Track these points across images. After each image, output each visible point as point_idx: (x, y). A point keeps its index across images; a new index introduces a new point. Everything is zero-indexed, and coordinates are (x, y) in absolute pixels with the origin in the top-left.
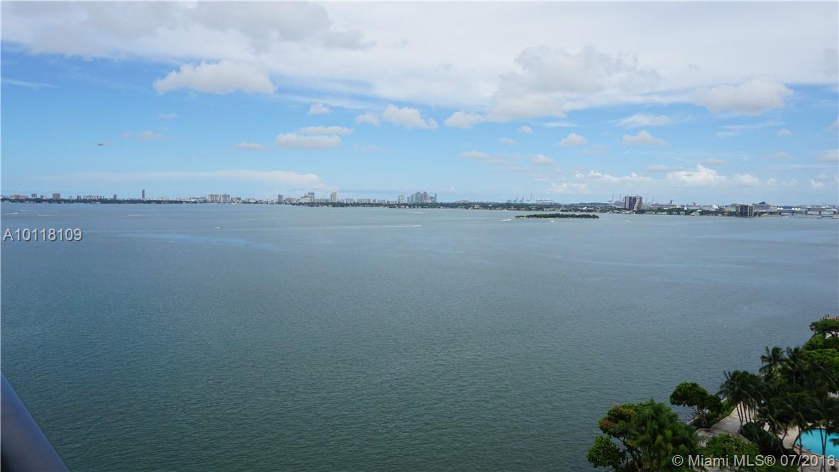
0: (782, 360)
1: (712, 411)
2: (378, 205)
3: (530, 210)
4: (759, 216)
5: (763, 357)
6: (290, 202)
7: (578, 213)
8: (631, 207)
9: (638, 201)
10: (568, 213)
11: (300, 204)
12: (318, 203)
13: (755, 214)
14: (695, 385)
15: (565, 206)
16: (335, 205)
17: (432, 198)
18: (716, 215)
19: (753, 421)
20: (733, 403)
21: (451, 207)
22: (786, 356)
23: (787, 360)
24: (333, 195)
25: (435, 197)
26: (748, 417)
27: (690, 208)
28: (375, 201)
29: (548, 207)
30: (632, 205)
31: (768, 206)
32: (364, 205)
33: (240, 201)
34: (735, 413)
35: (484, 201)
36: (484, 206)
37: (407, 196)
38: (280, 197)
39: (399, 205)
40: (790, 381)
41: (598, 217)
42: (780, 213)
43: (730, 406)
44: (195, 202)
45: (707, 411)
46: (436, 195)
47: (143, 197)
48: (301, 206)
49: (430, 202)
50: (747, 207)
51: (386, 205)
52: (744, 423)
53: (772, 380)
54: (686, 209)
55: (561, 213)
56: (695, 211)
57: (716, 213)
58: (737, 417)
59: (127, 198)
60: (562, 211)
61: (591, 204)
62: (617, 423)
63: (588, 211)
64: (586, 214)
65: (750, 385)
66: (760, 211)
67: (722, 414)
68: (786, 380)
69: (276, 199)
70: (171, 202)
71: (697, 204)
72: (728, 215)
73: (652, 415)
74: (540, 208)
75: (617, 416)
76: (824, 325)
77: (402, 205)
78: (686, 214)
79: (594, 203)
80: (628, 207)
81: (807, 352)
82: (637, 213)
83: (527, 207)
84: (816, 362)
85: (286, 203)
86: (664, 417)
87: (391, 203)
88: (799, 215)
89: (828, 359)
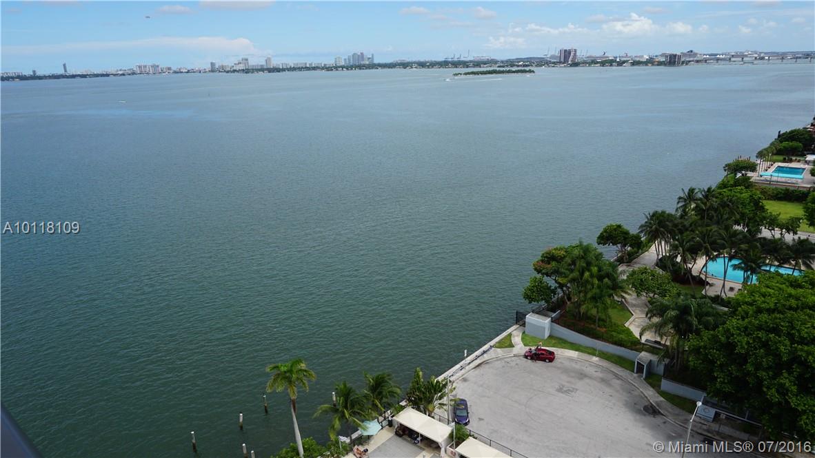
0: (696, 200)
1: (633, 248)
2: (314, 68)
3: (468, 67)
4: (687, 64)
5: (680, 198)
6: (223, 70)
7: (514, 69)
8: (566, 61)
9: (572, 54)
10: (504, 69)
11: (234, 71)
12: (253, 69)
13: (683, 62)
14: (619, 226)
15: (502, 62)
16: (271, 70)
17: (369, 58)
18: (647, 65)
19: (668, 254)
20: (652, 239)
21: (389, 68)
22: (700, 195)
23: (700, 199)
24: (268, 60)
25: (373, 57)
26: (664, 251)
27: (622, 59)
28: (312, 64)
29: (485, 63)
30: (567, 59)
31: (696, 54)
32: (300, 69)
33: (171, 71)
34: (653, 248)
35: (422, 60)
36: (422, 65)
37: (343, 58)
38: (212, 64)
39: (336, 68)
40: (703, 218)
41: (533, 72)
42: (706, 61)
43: (649, 242)
44: (123, 75)
45: (629, 248)
46: (373, 55)
47: (66, 71)
48: (236, 73)
49: (367, 63)
50: (675, 56)
51: (323, 68)
52: (660, 256)
53: (686, 217)
54: (618, 60)
55: (498, 69)
56: (627, 61)
57: (646, 63)
58: (655, 252)
59: (47, 73)
60: (498, 67)
61: (527, 58)
62: (549, 264)
63: (524, 66)
64: (523, 69)
65: (667, 223)
66: (688, 59)
67: (642, 250)
69: (208, 67)
70: (97, 75)
71: (629, 55)
72: (658, 65)
73: (581, 255)
74: (477, 64)
75: (549, 258)
76: (737, 166)
77: (340, 67)
78: (618, 65)
79: (531, 58)
80: (562, 60)
81: (719, 191)
82: (571, 66)
83: (465, 64)
84: (725, 199)
85: (220, 71)
86: (591, 256)
87: (327, 66)
88: (723, 62)
89: (736, 196)
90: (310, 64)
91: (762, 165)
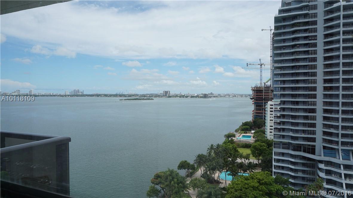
2: (54, 96)
3: (126, 97)
4: (210, 98)
5: (208, 149)
7: (145, 98)
9: (168, 93)
10: (141, 98)
12: (22, 95)
13: (209, 97)
14: (186, 161)
15: (140, 95)
17: (81, 92)
18: (196, 98)
19: (205, 171)
20: (199, 166)
21: (91, 96)
24: (30, 92)
25: (83, 92)
27: (188, 95)
28: (53, 94)
29: (133, 95)
30: (166, 94)
31: (213, 94)
32: (47, 96)
34: (200, 170)
35: (106, 93)
36: (106, 95)
37: (69, 91)
39: (65, 96)
42: (217, 96)
45: (191, 171)
46: (83, 91)
49: (81, 94)
50: (206, 94)
51: (59, 96)
52: (202, 173)
53: (211, 156)
54: (186, 95)
55: (139, 98)
56: (189, 96)
58: (200, 172)
60: (139, 97)
61: (151, 94)
62: (157, 179)
64: (149, 98)
66: (211, 96)
67: (196, 171)
68: (216, 156)
71: (190, 94)
72: (200, 98)
73: (170, 174)
74: (130, 96)
75: (157, 176)
76: (229, 135)
77: (67, 95)
78: (186, 97)
79: (152, 94)
80: (165, 95)
82: (168, 97)
83: (125, 96)
84: (224, 148)
86: (174, 175)
87: (61, 95)
88: (223, 97)
89: (228, 147)
90: (52, 94)
91: (237, 135)
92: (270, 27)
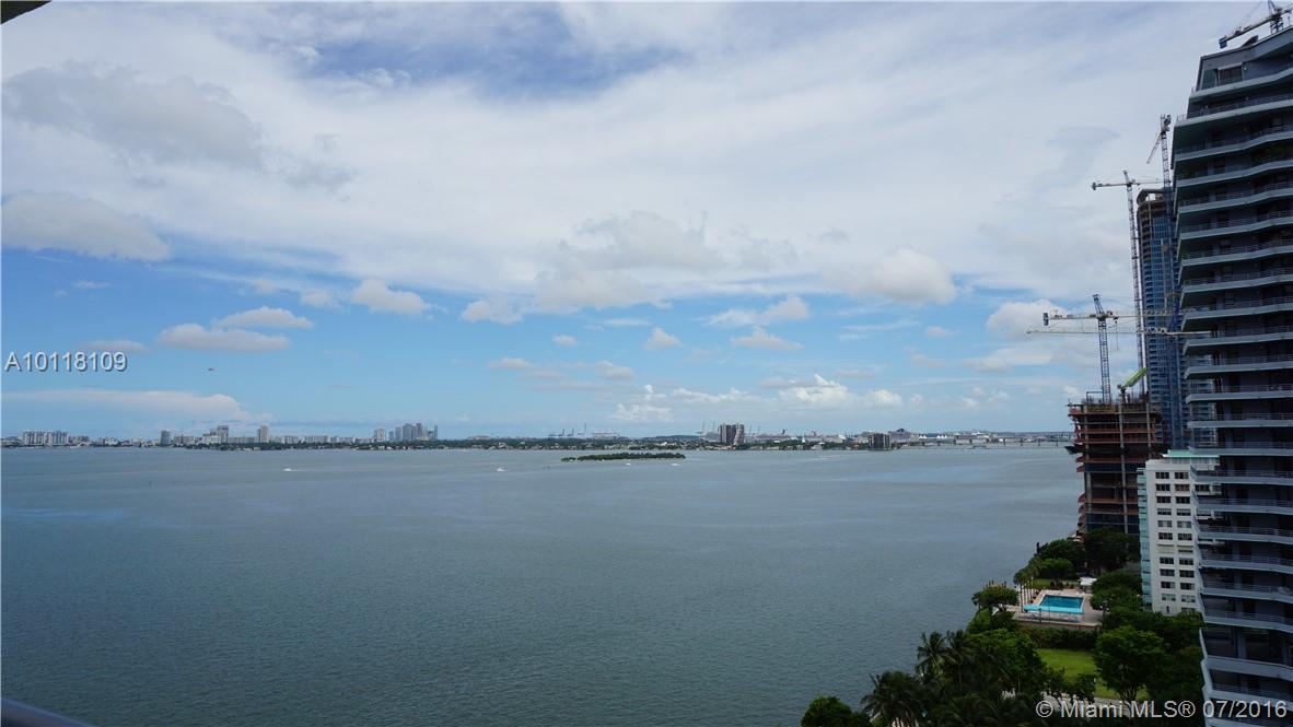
0: (943, 651)
2: (339, 446)
3: (584, 448)
4: (899, 447)
5: (920, 649)
6: (183, 443)
7: (655, 452)
8: (729, 441)
9: (738, 432)
10: (640, 452)
11: (202, 446)
12: (234, 444)
13: (893, 445)
14: (834, 700)
15: (636, 441)
16: (264, 447)
17: (430, 432)
18: (844, 448)
20: (888, 721)
21: (461, 447)
22: (947, 644)
23: (949, 651)
24: (262, 431)
25: (436, 431)
27: (810, 440)
28: (335, 438)
29: (610, 443)
30: (731, 438)
31: (908, 435)
32: (315, 446)
33: (88, 444)
35: (514, 436)
36: (514, 444)
37: (388, 431)
38: (165, 434)
39: (376, 445)
40: (955, 680)
41: (683, 457)
42: (923, 443)
46: (436, 428)
48: (204, 450)
49: (427, 439)
50: (882, 435)
51: (353, 446)
53: (933, 681)
54: (803, 441)
55: (630, 452)
56: (816, 443)
57: (843, 446)
60: (631, 449)
61: (673, 437)
63: (669, 448)
64: (668, 451)
65: (907, 691)
66: (899, 441)
68: (950, 679)
69: (156, 438)
71: (818, 434)
72: (860, 449)
74: (599, 444)
76: (990, 596)
77: (381, 444)
78: (804, 449)
79: (677, 437)
80: (725, 440)
81: (974, 636)
82: (738, 448)
83: (580, 444)
85: (175, 446)
87: (361, 442)
88: (946, 445)
89: (998, 643)
90: (332, 438)
91: (1024, 594)
92: (1125, 173)
